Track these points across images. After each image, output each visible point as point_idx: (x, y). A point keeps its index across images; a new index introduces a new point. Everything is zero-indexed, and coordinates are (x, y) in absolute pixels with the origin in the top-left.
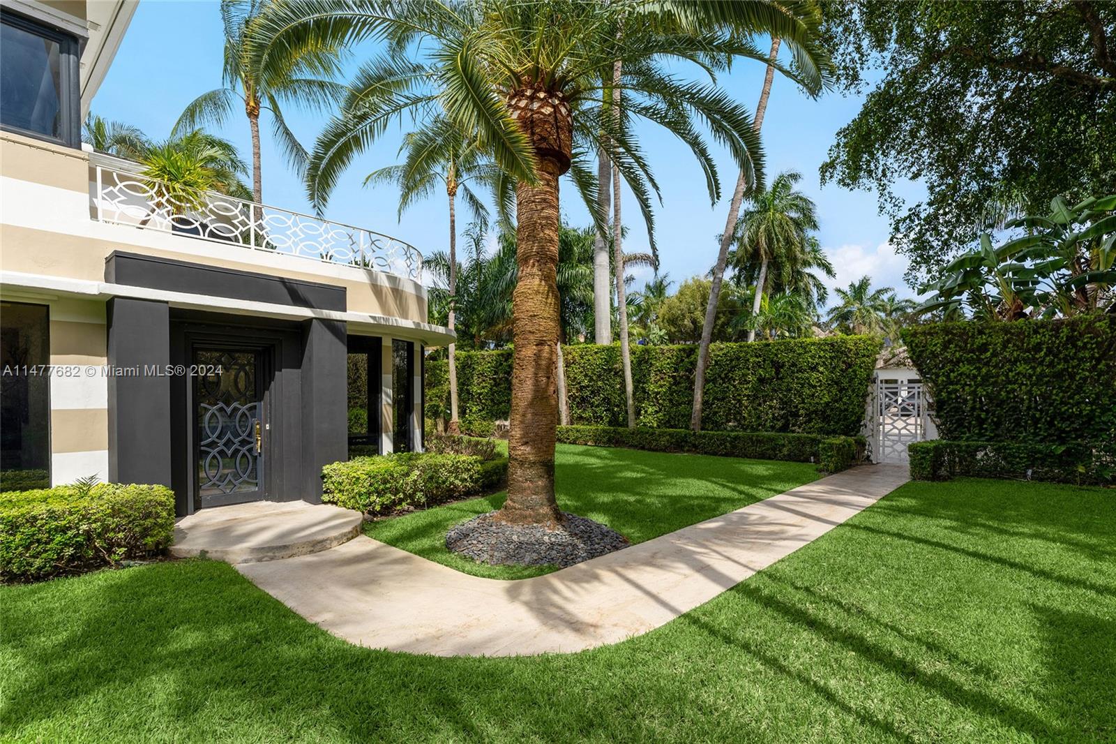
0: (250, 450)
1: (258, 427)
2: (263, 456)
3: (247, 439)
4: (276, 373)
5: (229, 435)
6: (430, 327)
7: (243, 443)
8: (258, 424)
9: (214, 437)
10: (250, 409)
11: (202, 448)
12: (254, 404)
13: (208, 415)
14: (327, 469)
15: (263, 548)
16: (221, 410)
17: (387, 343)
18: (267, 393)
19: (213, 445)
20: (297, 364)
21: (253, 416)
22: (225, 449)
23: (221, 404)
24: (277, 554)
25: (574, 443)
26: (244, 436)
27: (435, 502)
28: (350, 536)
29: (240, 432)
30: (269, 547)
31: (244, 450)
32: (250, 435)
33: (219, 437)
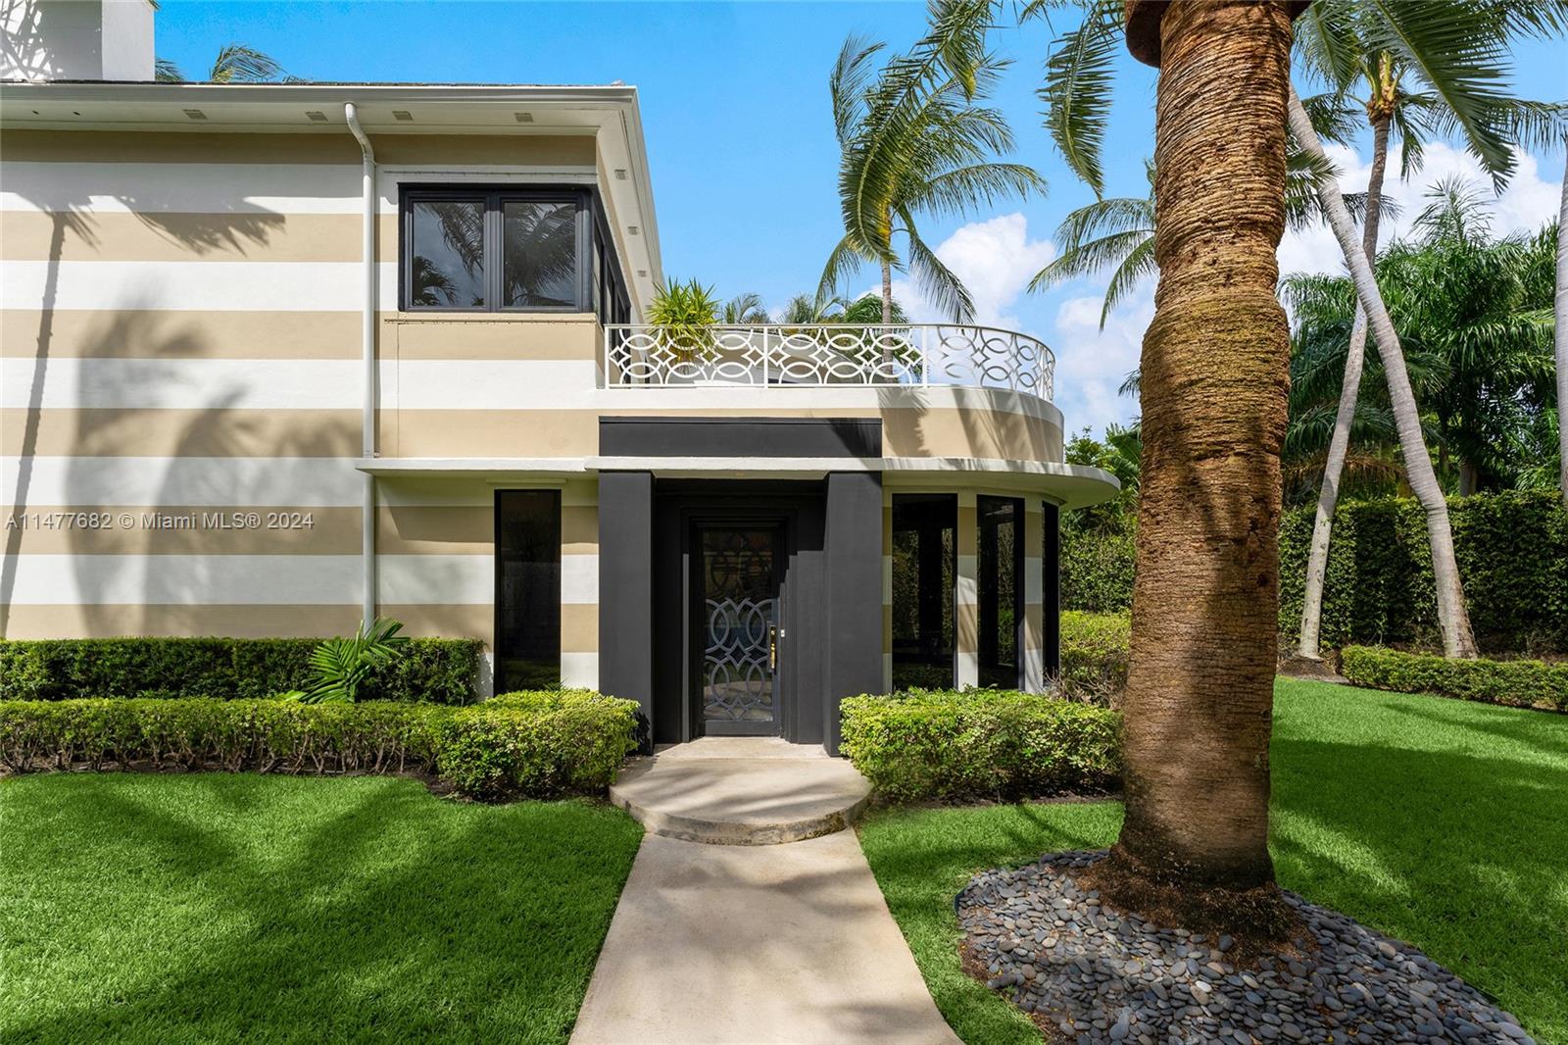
0: (764, 664)
1: (773, 632)
2: (779, 673)
3: (760, 648)
4: (791, 557)
5: (738, 642)
6: (1045, 467)
7: (756, 654)
8: (772, 629)
9: (720, 644)
10: (762, 609)
11: (707, 657)
12: (770, 600)
13: (715, 613)
14: (846, 703)
15: (683, 820)
16: (729, 608)
17: (967, 502)
18: (782, 585)
19: (719, 654)
20: (817, 543)
21: (768, 617)
22: (733, 660)
23: (729, 601)
24: (699, 834)
25: (1487, 698)
26: (756, 644)
27: (1031, 790)
28: (823, 828)
29: (751, 638)
30: (690, 820)
31: (755, 663)
32: (763, 644)
33: (727, 644)
